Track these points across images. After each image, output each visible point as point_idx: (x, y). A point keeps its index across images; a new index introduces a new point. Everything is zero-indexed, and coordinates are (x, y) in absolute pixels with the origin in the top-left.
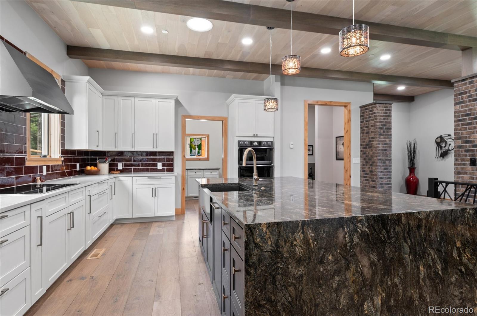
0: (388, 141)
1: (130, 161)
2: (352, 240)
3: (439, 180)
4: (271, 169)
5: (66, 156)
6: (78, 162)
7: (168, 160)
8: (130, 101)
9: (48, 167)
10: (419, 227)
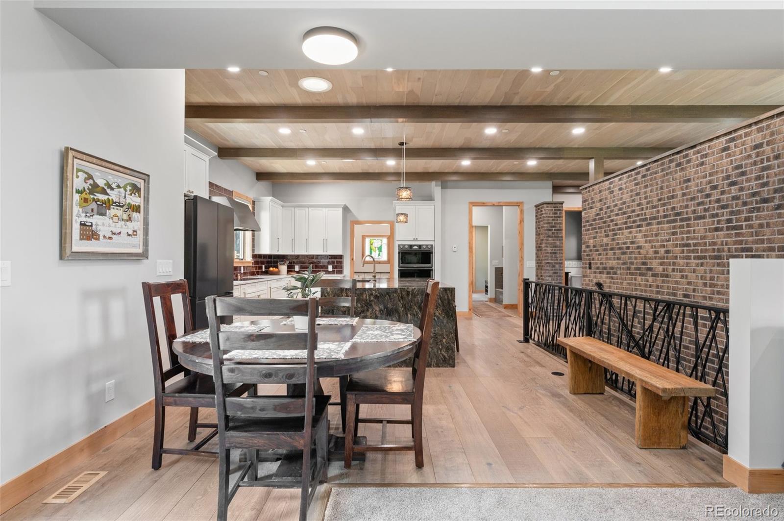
0: (558, 243)
1: (305, 263)
2: (370, 298)
3: (530, 280)
4: (431, 272)
5: (256, 260)
6: (264, 264)
7: (337, 262)
8: (304, 211)
9: (244, 267)
10: (408, 295)
